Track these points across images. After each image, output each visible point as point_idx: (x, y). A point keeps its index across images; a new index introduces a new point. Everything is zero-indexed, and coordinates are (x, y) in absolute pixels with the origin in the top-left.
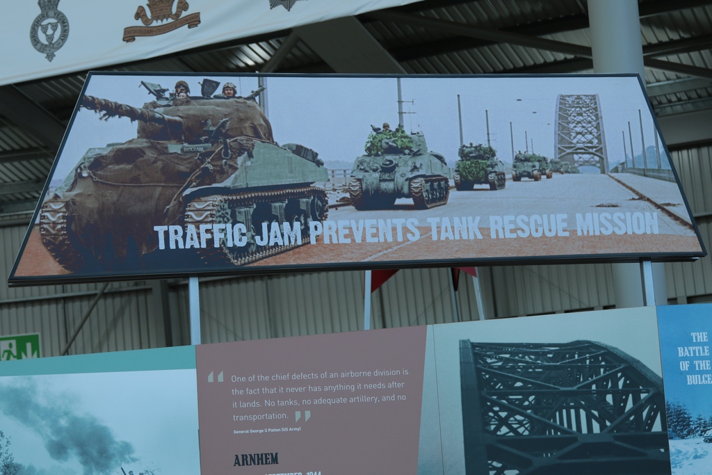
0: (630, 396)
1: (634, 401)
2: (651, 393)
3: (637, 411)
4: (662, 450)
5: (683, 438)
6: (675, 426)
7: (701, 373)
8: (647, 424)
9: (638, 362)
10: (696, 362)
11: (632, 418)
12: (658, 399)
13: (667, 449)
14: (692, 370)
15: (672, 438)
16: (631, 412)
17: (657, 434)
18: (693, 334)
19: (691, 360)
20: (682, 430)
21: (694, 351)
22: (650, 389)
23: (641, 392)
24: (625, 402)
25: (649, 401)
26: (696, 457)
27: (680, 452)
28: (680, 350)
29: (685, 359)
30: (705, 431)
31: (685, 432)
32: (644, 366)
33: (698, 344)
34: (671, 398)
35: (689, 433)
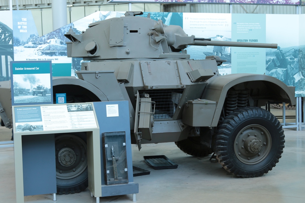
0: (3, 35)
1: (4, 36)
2: (9, 34)
3: (5, 38)
4: (12, 49)
5: (18, 46)
6: (16, 43)
7: (24, 29)
8: (8, 42)
9: (6, 25)
10: (23, 26)
11: (3, 40)
12: (11, 36)
13: (13, 49)
14: (21, 28)
15: (14, 46)
16: (3, 39)
17: (10, 45)
18: (22, 19)
19: (21, 25)
20: (18, 44)
21: (22, 23)
22: (9, 33)
23: (6, 33)
24: (2, 36)
25: (8, 36)
26: (21, 51)
27: (17, 50)
28: (18, 23)
29: (19, 25)
30: (24, 45)
31: (18, 45)
32: (8, 27)
33: (24, 21)
34: (15, 35)
35: (19, 45)
